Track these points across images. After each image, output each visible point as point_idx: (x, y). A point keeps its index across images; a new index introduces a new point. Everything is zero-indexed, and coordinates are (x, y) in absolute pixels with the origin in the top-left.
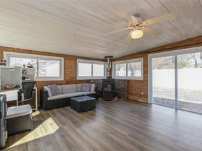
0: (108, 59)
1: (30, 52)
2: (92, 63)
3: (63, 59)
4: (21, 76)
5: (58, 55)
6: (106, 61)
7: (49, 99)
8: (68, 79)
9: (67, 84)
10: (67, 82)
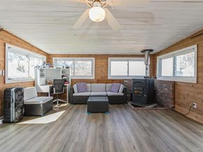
0: (146, 53)
1: (68, 56)
2: (128, 60)
3: (94, 59)
4: (61, 74)
5: (90, 56)
6: (143, 56)
7: (74, 95)
8: (99, 78)
9: (98, 83)
10: (98, 81)
